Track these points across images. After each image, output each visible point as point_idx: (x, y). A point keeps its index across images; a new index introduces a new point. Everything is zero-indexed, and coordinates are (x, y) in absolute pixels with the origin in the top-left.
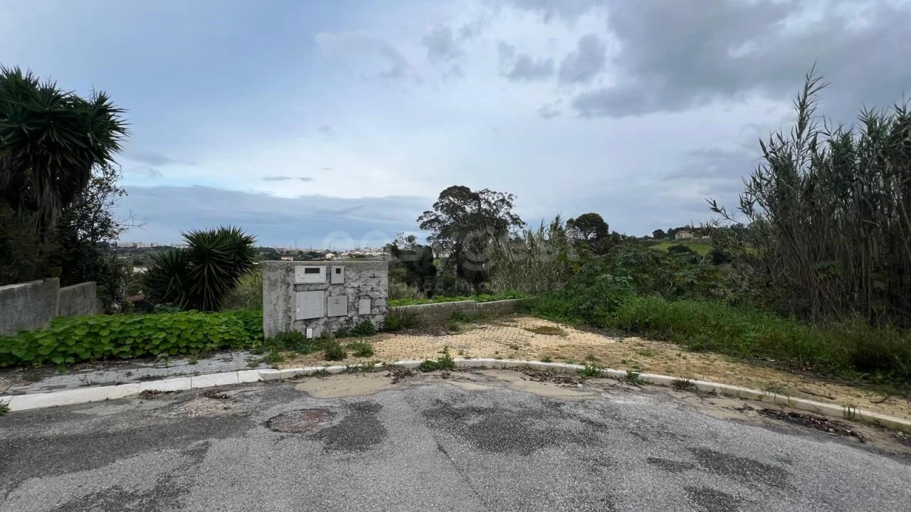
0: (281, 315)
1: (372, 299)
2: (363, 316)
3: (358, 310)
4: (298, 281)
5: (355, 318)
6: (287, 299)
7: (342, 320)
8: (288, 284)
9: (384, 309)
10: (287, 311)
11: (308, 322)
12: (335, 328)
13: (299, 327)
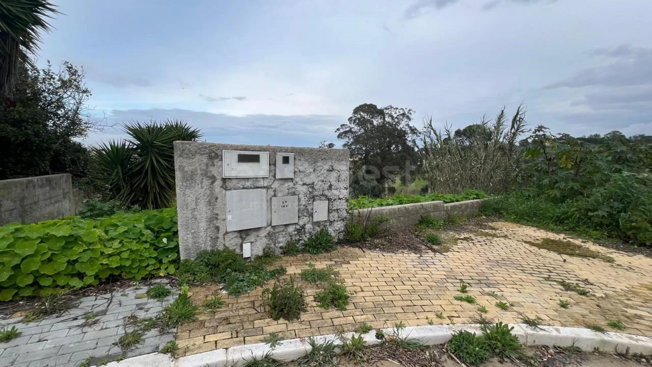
0: (203, 225)
1: (329, 200)
2: (318, 224)
3: (311, 215)
4: (227, 173)
5: (309, 227)
6: (212, 201)
7: (291, 229)
8: (213, 179)
9: (345, 214)
10: (213, 218)
11: (244, 234)
12: (282, 241)
13: (232, 243)
